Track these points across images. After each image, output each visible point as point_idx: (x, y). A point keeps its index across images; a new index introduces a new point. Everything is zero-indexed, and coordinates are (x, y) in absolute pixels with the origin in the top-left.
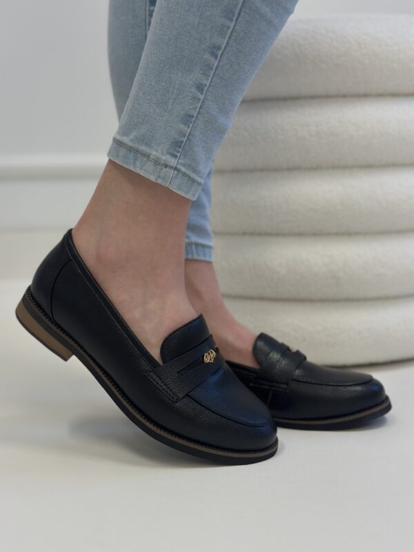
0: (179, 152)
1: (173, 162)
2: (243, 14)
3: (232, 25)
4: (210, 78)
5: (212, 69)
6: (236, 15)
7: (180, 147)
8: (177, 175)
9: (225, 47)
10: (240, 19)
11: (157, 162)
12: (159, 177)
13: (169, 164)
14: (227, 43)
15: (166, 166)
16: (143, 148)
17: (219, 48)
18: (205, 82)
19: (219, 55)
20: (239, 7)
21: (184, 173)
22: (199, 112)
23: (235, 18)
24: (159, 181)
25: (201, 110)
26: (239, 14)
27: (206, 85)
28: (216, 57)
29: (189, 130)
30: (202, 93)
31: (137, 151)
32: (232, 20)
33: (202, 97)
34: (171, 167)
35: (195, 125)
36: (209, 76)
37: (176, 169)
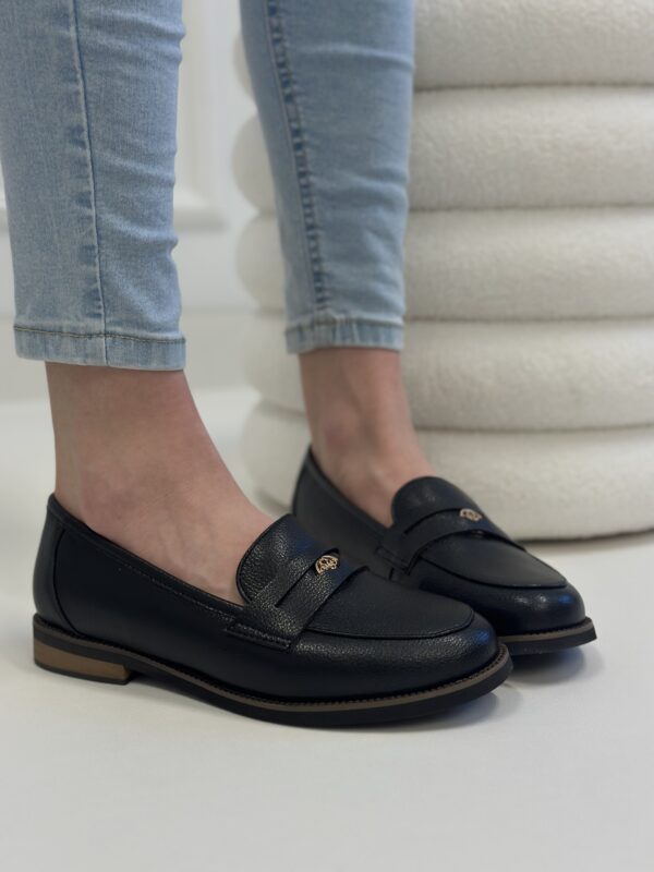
0: (100, 307)
1: (98, 325)
2: (87, 65)
3: (80, 88)
4: (91, 180)
5: (86, 165)
6: (79, 70)
7: (98, 299)
8: (114, 342)
9: (88, 125)
10: (87, 74)
11: (75, 335)
12: (86, 356)
13: (92, 331)
14: (88, 117)
15: (90, 336)
16: (48, 323)
17: (80, 129)
18: (86, 188)
19: (86, 140)
20: (76, 57)
21: (125, 335)
22: (99, 237)
23: (79, 76)
24: (90, 362)
25: (101, 232)
26: (82, 68)
27: (90, 193)
28: (82, 144)
29: (98, 269)
30: (90, 207)
31: (42, 331)
32: (76, 81)
33: (93, 212)
34: (99, 335)
35: (103, 257)
36: (88, 177)
37: (106, 334)
